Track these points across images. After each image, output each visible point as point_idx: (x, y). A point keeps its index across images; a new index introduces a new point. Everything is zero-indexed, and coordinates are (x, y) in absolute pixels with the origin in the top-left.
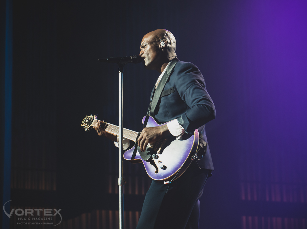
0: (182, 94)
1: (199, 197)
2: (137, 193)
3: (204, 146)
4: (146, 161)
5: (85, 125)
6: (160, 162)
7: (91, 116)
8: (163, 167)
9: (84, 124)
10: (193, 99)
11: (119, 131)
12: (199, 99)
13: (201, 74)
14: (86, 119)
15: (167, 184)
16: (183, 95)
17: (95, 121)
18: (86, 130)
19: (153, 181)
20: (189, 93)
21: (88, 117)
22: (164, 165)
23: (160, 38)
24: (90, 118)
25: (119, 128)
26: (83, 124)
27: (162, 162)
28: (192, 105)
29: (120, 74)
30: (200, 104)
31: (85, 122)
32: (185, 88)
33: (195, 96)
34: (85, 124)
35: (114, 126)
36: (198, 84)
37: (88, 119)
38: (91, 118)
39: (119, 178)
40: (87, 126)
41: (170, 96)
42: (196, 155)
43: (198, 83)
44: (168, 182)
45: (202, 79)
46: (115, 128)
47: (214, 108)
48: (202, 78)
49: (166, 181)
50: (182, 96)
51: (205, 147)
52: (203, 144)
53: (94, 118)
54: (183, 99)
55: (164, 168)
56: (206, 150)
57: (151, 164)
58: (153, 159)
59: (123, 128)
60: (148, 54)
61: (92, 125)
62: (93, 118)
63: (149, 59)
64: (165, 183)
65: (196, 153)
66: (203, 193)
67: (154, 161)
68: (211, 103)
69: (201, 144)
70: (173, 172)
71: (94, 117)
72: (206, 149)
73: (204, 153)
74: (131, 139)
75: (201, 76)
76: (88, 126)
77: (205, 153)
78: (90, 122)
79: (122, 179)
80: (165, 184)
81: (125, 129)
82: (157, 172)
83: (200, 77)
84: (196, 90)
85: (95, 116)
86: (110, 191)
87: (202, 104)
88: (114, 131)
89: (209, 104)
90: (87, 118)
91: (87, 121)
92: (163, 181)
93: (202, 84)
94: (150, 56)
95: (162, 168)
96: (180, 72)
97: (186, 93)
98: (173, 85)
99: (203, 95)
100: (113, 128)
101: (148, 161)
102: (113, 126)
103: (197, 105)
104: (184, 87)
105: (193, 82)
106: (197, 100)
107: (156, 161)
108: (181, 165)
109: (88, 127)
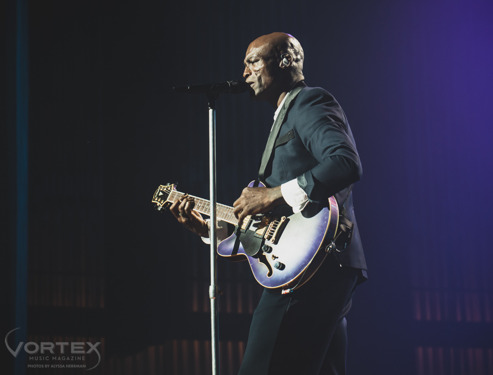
0: (306, 140)
1: (345, 314)
2: (240, 310)
3: (347, 229)
4: (252, 256)
5: (157, 201)
6: (274, 257)
7: (168, 185)
8: (280, 265)
9: (156, 199)
10: (324, 148)
11: (209, 209)
12: (333, 148)
13: (338, 106)
14: (160, 191)
15: (287, 294)
16: (308, 143)
17: (172, 194)
18: (159, 209)
19: (265, 290)
20: (318, 138)
21: (163, 186)
22: (281, 262)
23: (281, 52)
24: (165, 189)
25: (209, 203)
26: (154, 200)
27: (277, 258)
28: (323, 158)
29: (211, 111)
30: (335, 156)
31: (158, 196)
32: (311, 130)
33: (326, 143)
34: (158, 199)
35: (203, 201)
36: (331, 124)
37: (162, 191)
38: (167, 189)
39: (210, 287)
40: (160, 202)
41: (287, 145)
42: (333, 243)
43: (333, 121)
44: (288, 291)
45: (342, 116)
46: (205, 204)
47: (359, 163)
48: (341, 113)
49: (285, 288)
50: (306, 143)
51: (349, 231)
52: (347, 225)
53: (171, 189)
54: (308, 149)
55: (282, 267)
56: (351, 236)
57: (260, 261)
58: (265, 253)
59: (217, 203)
60: (260, 79)
61: (168, 200)
62: (169, 189)
63: (261, 86)
64: (283, 292)
65: (333, 240)
66: (350, 307)
67: (265, 256)
68: (354, 154)
69: (342, 226)
70: (296, 274)
71: (171, 186)
72: (351, 233)
73: (349, 241)
74: (229, 222)
75: (338, 111)
76: (162, 202)
77: (350, 239)
78: (165, 196)
79: (215, 287)
80: (284, 294)
81: (219, 204)
82: (270, 274)
83: (336, 112)
84: (328, 133)
85: (173, 185)
86: (195, 309)
87: (338, 155)
88: (202, 209)
89: (350, 155)
90: (161, 189)
91: (161, 194)
92: (281, 289)
93: (340, 123)
94: (263, 82)
95: (278, 268)
96: (303, 104)
97: (313, 140)
98: (292, 127)
99: (340, 141)
100: (201, 203)
101: (255, 257)
102: (201, 200)
103: (331, 157)
104: (309, 128)
105: (324, 120)
106: (330, 149)
107: (269, 257)
108: (309, 262)
109: (162, 204)
